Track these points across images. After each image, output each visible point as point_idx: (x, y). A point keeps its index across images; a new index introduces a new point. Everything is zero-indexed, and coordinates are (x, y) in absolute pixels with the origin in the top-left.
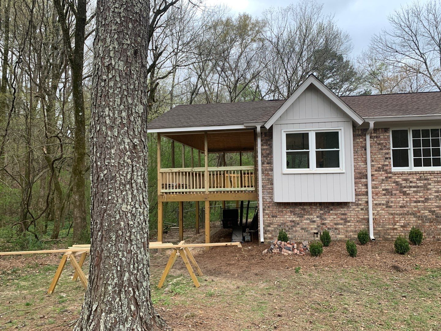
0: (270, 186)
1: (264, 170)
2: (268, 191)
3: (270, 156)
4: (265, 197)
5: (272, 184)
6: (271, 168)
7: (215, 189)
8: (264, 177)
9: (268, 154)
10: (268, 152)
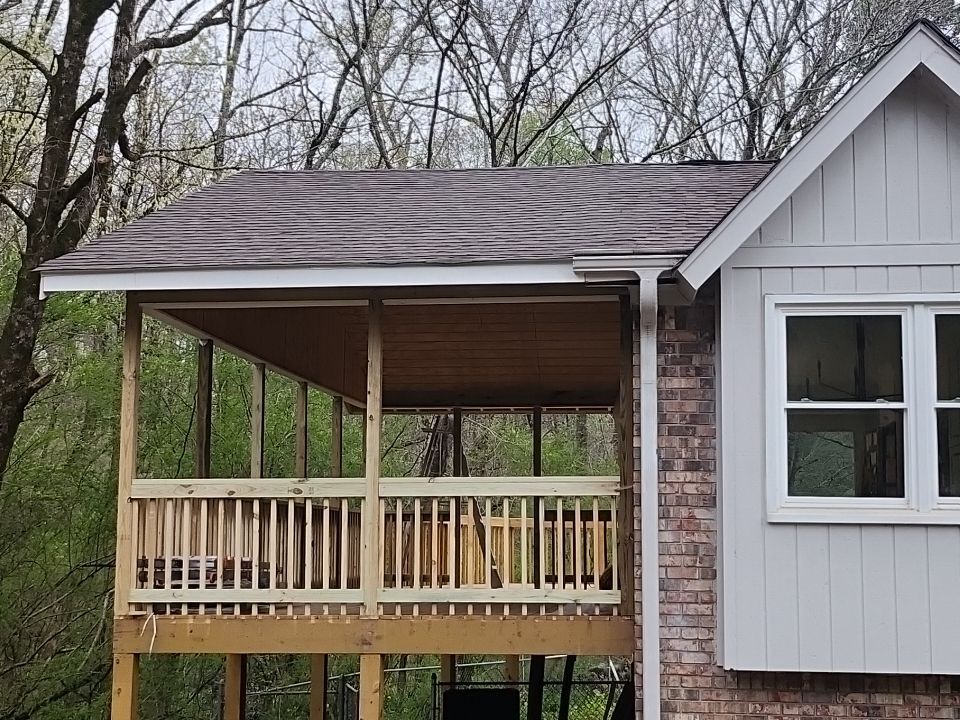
0: (698, 586)
1: (671, 499)
2: (691, 609)
3: (700, 429)
4: (672, 643)
5: (711, 574)
6: (705, 488)
7: (415, 594)
8: (668, 537)
9: (694, 419)
10: (691, 407)
